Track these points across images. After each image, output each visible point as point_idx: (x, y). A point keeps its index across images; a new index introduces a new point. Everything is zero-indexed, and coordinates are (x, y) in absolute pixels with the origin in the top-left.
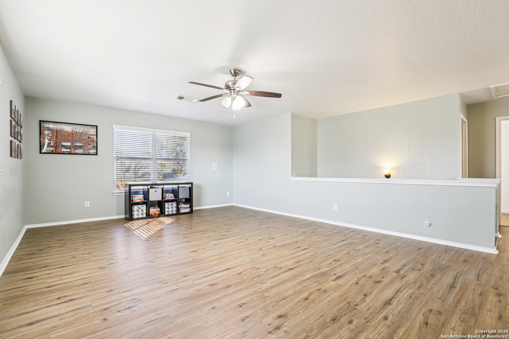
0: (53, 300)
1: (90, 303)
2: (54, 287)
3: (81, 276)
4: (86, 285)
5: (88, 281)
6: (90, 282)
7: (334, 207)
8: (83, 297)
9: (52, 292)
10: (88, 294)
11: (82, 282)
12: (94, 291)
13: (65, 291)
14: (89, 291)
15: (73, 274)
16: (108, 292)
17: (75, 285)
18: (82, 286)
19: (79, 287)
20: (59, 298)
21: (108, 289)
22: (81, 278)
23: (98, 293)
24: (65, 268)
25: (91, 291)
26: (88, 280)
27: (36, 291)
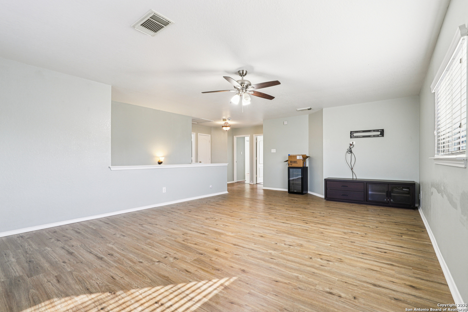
0: (389, 253)
1: (368, 242)
2: (388, 262)
3: (362, 262)
4: (364, 252)
5: (360, 254)
6: (359, 253)
7: (165, 190)
8: (370, 246)
9: (389, 260)
10: (366, 247)
11: (365, 257)
12: (361, 247)
13: (380, 255)
14: (365, 248)
15: (368, 267)
16: (354, 242)
17: (371, 257)
18: (367, 253)
19: (369, 253)
20: (385, 253)
21: (353, 244)
22: (364, 260)
23: (360, 244)
24: (373, 281)
25: (363, 248)
26: (360, 256)
27: (403, 266)
